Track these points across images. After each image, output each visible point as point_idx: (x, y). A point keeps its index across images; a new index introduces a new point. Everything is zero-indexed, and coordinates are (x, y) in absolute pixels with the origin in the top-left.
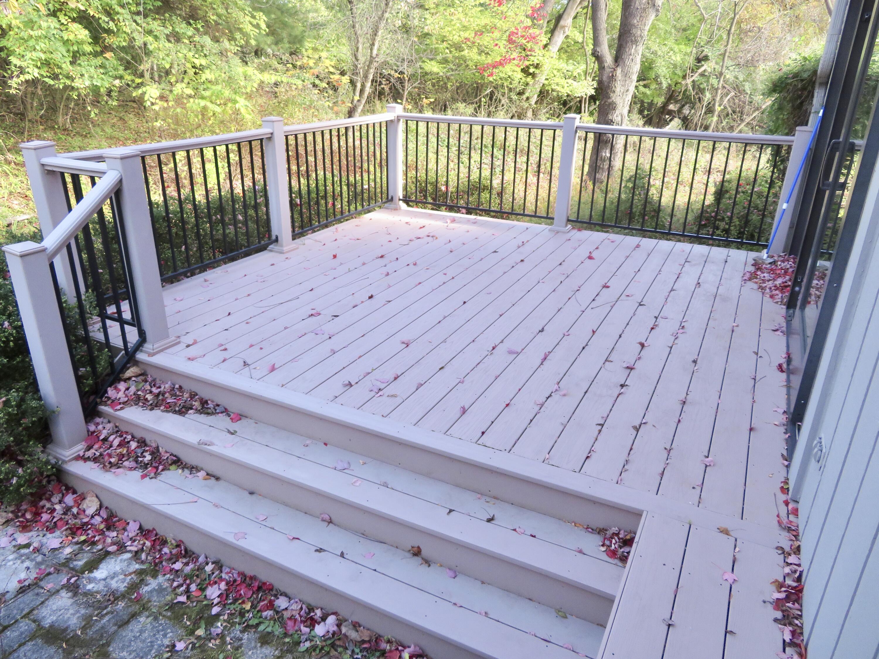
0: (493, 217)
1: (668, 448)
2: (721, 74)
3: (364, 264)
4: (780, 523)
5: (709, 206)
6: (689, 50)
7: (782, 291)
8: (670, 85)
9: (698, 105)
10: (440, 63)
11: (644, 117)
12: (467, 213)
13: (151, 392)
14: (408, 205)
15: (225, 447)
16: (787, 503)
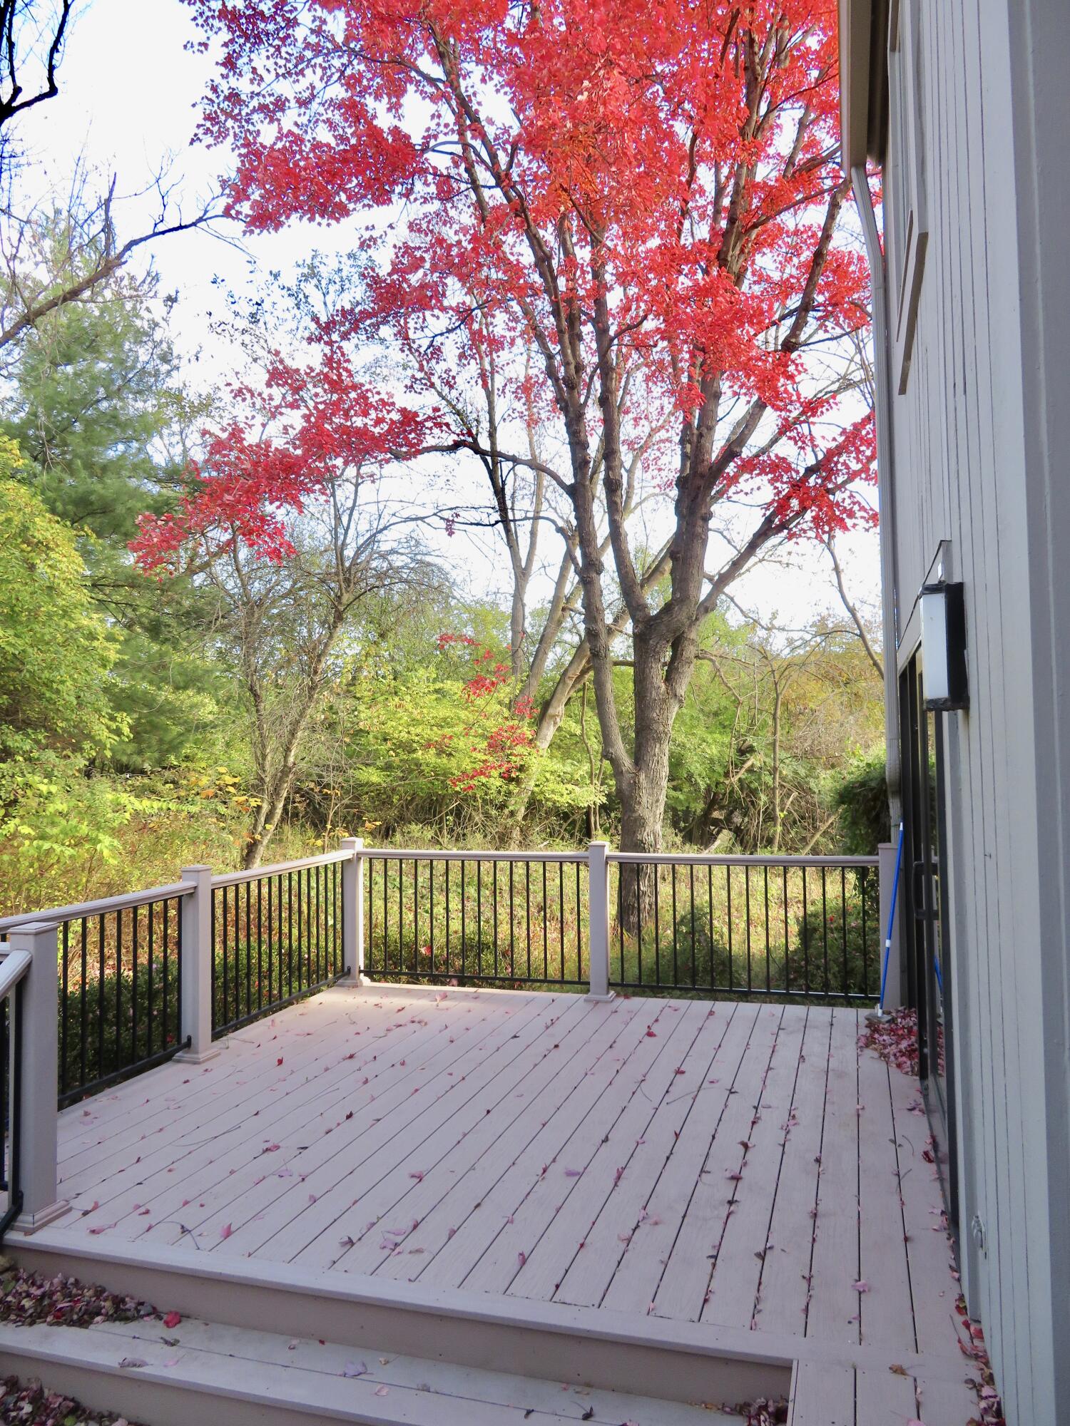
0: (500, 987)
1: (807, 1275)
2: (775, 769)
3: (327, 1069)
4: (964, 1352)
5: (795, 951)
6: (726, 740)
7: (910, 1058)
8: (709, 786)
9: (752, 810)
10: (382, 769)
11: (681, 831)
12: (459, 985)
13: (28, 1295)
14: (373, 980)
15: (166, 1366)
16: (967, 1325)
